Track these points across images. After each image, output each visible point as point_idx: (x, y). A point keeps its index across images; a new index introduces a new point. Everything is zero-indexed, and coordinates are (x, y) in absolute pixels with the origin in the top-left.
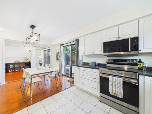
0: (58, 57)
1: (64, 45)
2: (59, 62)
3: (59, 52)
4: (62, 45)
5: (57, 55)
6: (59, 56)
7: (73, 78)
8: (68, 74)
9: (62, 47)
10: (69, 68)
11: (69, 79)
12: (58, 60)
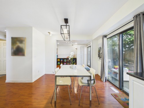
0: (100, 54)
1: (108, 37)
2: (101, 60)
3: (101, 47)
4: (105, 36)
5: (99, 51)
6: (101, 52)
7: (127, 94)
8: (116, 80)
9: (105, 39)
10: (117, 71)
11: (116, 91)
12: (100, 58)
